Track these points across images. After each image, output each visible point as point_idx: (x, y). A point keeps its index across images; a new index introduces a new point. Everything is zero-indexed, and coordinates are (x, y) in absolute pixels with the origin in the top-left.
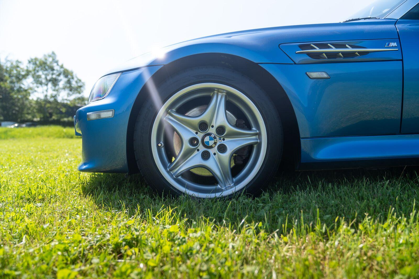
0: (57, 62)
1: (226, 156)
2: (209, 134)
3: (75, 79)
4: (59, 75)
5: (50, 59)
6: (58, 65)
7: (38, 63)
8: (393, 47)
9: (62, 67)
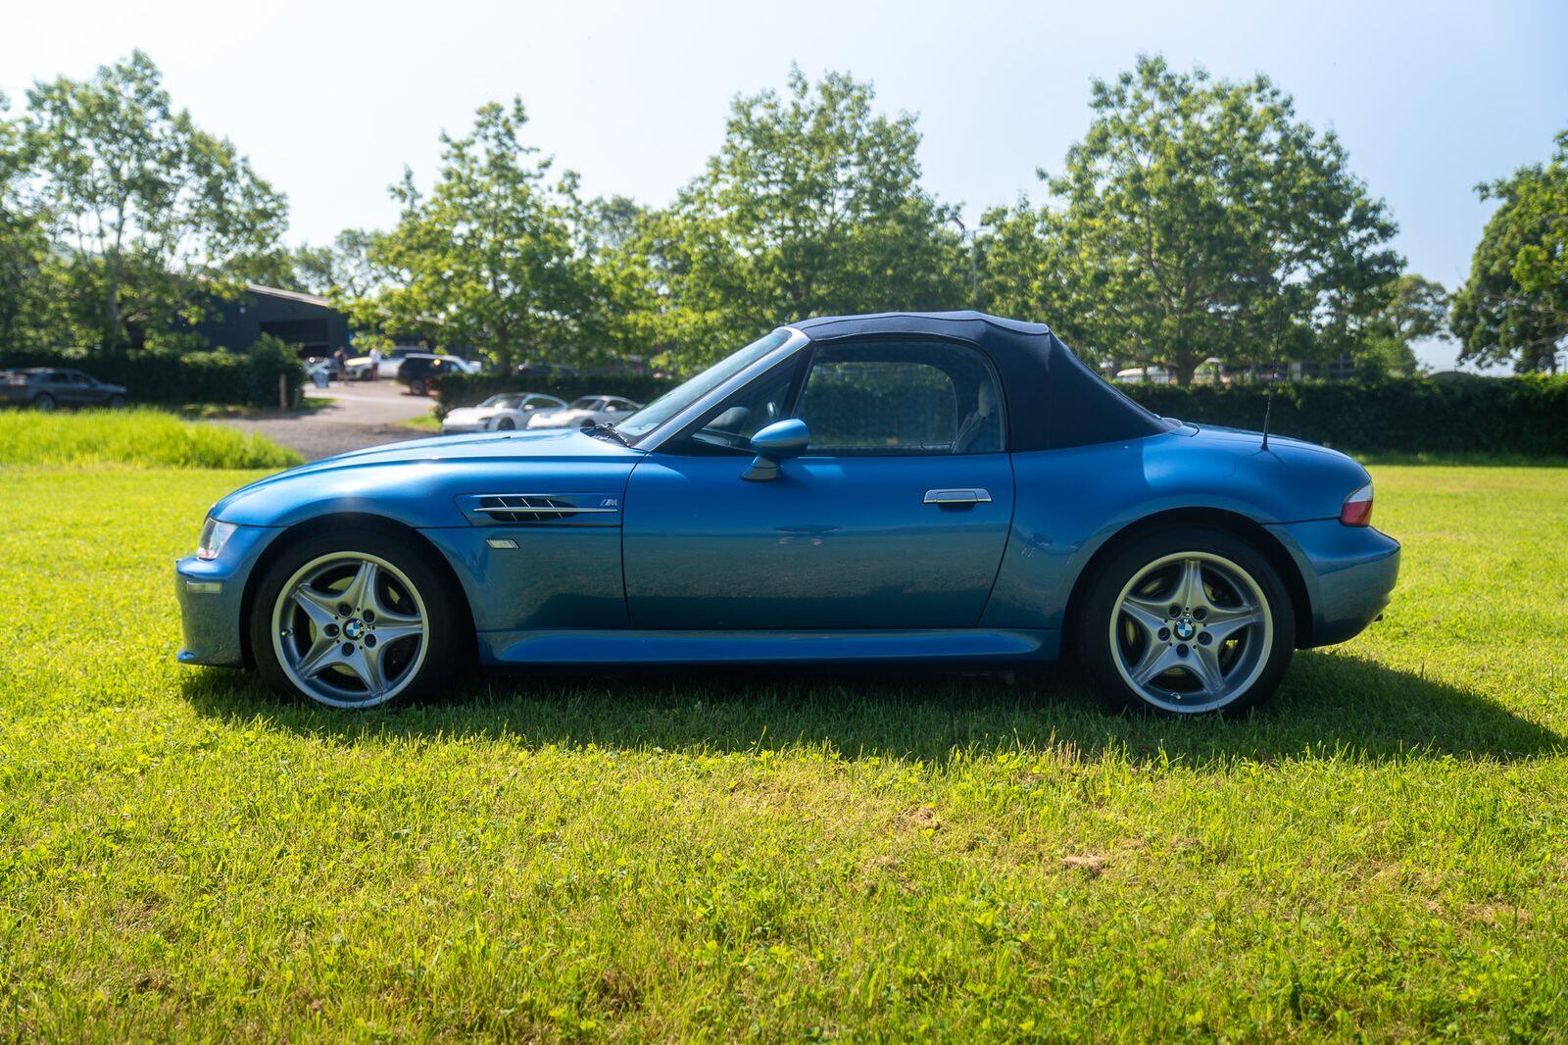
0: (161, 102)
1: (375, 651)
2: (354, 620)
3: (244, 181)
4: (172, 161)
5: (129, 91)
6: (165, 116)
7: (75, 106)
8: (610, 507)
9: (183, 124)
